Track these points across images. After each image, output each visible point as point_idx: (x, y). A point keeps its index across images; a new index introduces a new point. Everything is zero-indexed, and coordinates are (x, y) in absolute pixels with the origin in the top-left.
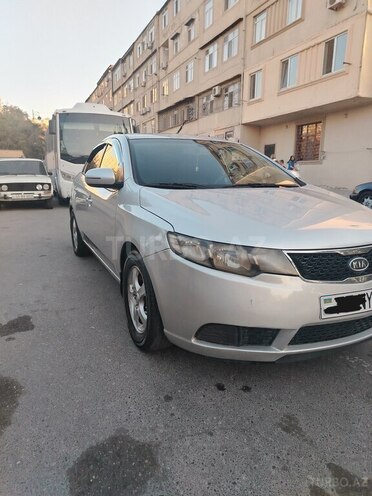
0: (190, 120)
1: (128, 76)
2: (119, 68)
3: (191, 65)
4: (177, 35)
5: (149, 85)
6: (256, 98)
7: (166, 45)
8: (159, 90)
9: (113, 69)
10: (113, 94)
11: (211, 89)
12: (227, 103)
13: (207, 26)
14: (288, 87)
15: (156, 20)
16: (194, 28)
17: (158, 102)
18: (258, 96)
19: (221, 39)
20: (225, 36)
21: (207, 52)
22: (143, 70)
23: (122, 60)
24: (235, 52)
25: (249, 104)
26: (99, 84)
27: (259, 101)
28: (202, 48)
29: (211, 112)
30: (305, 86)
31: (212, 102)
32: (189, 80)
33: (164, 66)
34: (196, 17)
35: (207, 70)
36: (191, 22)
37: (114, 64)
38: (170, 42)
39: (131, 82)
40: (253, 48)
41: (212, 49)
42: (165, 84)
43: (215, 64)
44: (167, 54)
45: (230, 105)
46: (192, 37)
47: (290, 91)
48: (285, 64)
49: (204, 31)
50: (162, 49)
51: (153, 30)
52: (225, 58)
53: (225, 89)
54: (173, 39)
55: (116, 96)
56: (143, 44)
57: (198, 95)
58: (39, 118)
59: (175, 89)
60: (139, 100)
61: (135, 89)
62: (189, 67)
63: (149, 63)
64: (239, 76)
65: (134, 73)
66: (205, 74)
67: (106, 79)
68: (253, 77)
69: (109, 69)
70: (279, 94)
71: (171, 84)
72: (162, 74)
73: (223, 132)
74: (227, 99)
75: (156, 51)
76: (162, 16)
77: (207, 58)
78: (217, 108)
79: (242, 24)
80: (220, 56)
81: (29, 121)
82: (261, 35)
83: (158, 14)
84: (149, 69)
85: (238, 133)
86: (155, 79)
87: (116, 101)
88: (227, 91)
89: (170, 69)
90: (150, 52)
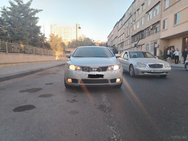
0: (142, 38)
1: (123, 24)
2: (120, 22)
3: (143, 19)
4: (139, 9)
5: (129, 27)
6: (165, 29)
7: (135, 13)
8: (132, 29)
9: (118, 23)
10: (118, 31)
11: (149, 27)
12: (155, 31)
13: (149, 5)
14: (177, 24)
15: (132, 5)
16: (144, 6)
17: (132, 33)
18: (166, 28)
19: (153, 9)
20: (154, 8)
21: (149, 14)
22: (128, 22)
23: (121, 19)
24: (158, 13)
25: (162, 31)
26: (114, 28)
27: (166, 30)
28: (147, 13)
29: (150, 35)
30: (183, 23)
31: (150, 31)
32: (142, 24)
33: (134, 20)
34: (145, 2)
35: (148, 20)
36: (143, 4)
37: (119, 21)
38: (137, 12)
39: (124, 27)
40: (164, 11)
41: (150, 13)
42: (134, 26)
43: (151, 18)
44: (135, 16)
45: (156, 32)
46: (144, 10)
47: (177, 25)
48: (176, 15)
49: (148, 7)
50: (134, 14)
51: (131, 8)
52: (155, 15)
53: (154, 26)
54: (137, 11)
55: (119, 32)
56: (128, 13)
57: (145, 29)
58: (94, 41)
59: (138, 27)
60: (126, 33)
61: (125, 29)
62: (143, 20)
63: (129, 20)
64: (159, 21)
65: (125, 23)
66: (148, 22)
67: (116, 26)
68: (164, 21)
69: (117, 23)
70: (174, 27)
71: (136, 26)
72: (134, 23)
73: (153, 42)
74: (155, 30)
75: (132, 15)
76: (134, 4)
77: (149, 16)
78: (151, 34)
79: (160, 3)
80: (153, 15)
81: (92, 42)
82: (167, 6)
83: (133, 3)
84: (130, 21)
85: (159, 42)
86: (131, 25)
87: (119, 34)
88: (155, 27)
89: (136, 21)
90: (130, 16)
